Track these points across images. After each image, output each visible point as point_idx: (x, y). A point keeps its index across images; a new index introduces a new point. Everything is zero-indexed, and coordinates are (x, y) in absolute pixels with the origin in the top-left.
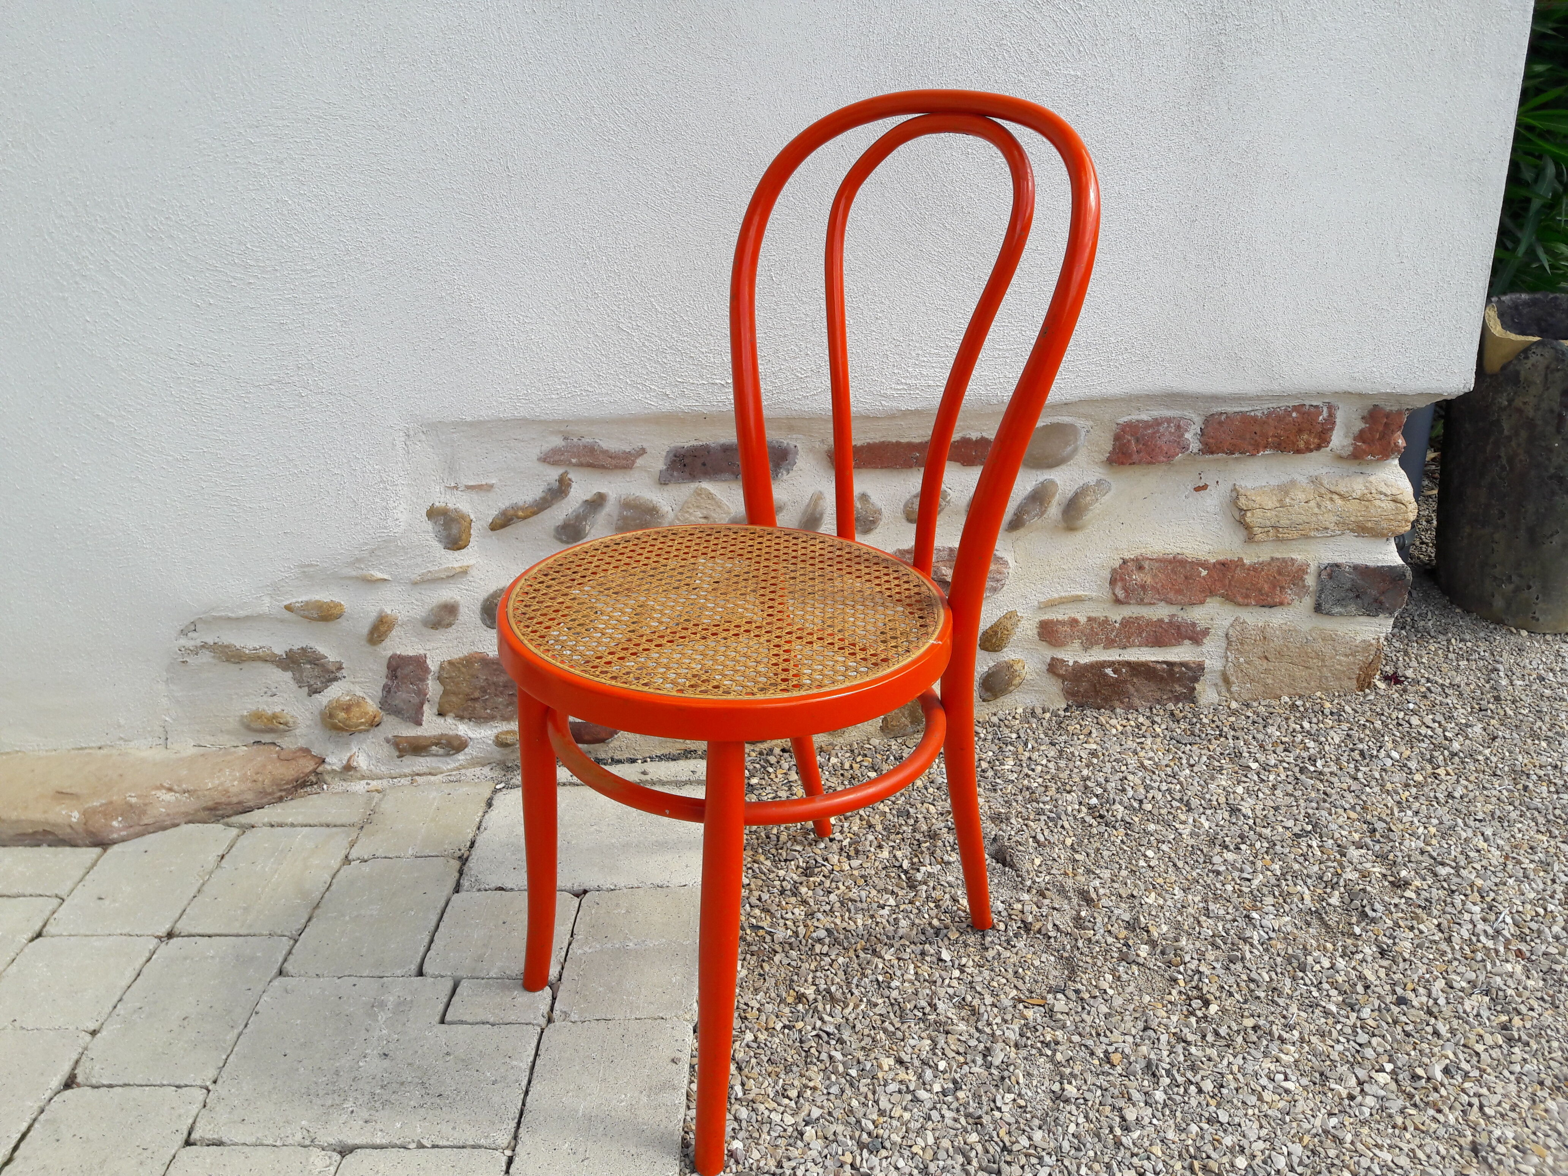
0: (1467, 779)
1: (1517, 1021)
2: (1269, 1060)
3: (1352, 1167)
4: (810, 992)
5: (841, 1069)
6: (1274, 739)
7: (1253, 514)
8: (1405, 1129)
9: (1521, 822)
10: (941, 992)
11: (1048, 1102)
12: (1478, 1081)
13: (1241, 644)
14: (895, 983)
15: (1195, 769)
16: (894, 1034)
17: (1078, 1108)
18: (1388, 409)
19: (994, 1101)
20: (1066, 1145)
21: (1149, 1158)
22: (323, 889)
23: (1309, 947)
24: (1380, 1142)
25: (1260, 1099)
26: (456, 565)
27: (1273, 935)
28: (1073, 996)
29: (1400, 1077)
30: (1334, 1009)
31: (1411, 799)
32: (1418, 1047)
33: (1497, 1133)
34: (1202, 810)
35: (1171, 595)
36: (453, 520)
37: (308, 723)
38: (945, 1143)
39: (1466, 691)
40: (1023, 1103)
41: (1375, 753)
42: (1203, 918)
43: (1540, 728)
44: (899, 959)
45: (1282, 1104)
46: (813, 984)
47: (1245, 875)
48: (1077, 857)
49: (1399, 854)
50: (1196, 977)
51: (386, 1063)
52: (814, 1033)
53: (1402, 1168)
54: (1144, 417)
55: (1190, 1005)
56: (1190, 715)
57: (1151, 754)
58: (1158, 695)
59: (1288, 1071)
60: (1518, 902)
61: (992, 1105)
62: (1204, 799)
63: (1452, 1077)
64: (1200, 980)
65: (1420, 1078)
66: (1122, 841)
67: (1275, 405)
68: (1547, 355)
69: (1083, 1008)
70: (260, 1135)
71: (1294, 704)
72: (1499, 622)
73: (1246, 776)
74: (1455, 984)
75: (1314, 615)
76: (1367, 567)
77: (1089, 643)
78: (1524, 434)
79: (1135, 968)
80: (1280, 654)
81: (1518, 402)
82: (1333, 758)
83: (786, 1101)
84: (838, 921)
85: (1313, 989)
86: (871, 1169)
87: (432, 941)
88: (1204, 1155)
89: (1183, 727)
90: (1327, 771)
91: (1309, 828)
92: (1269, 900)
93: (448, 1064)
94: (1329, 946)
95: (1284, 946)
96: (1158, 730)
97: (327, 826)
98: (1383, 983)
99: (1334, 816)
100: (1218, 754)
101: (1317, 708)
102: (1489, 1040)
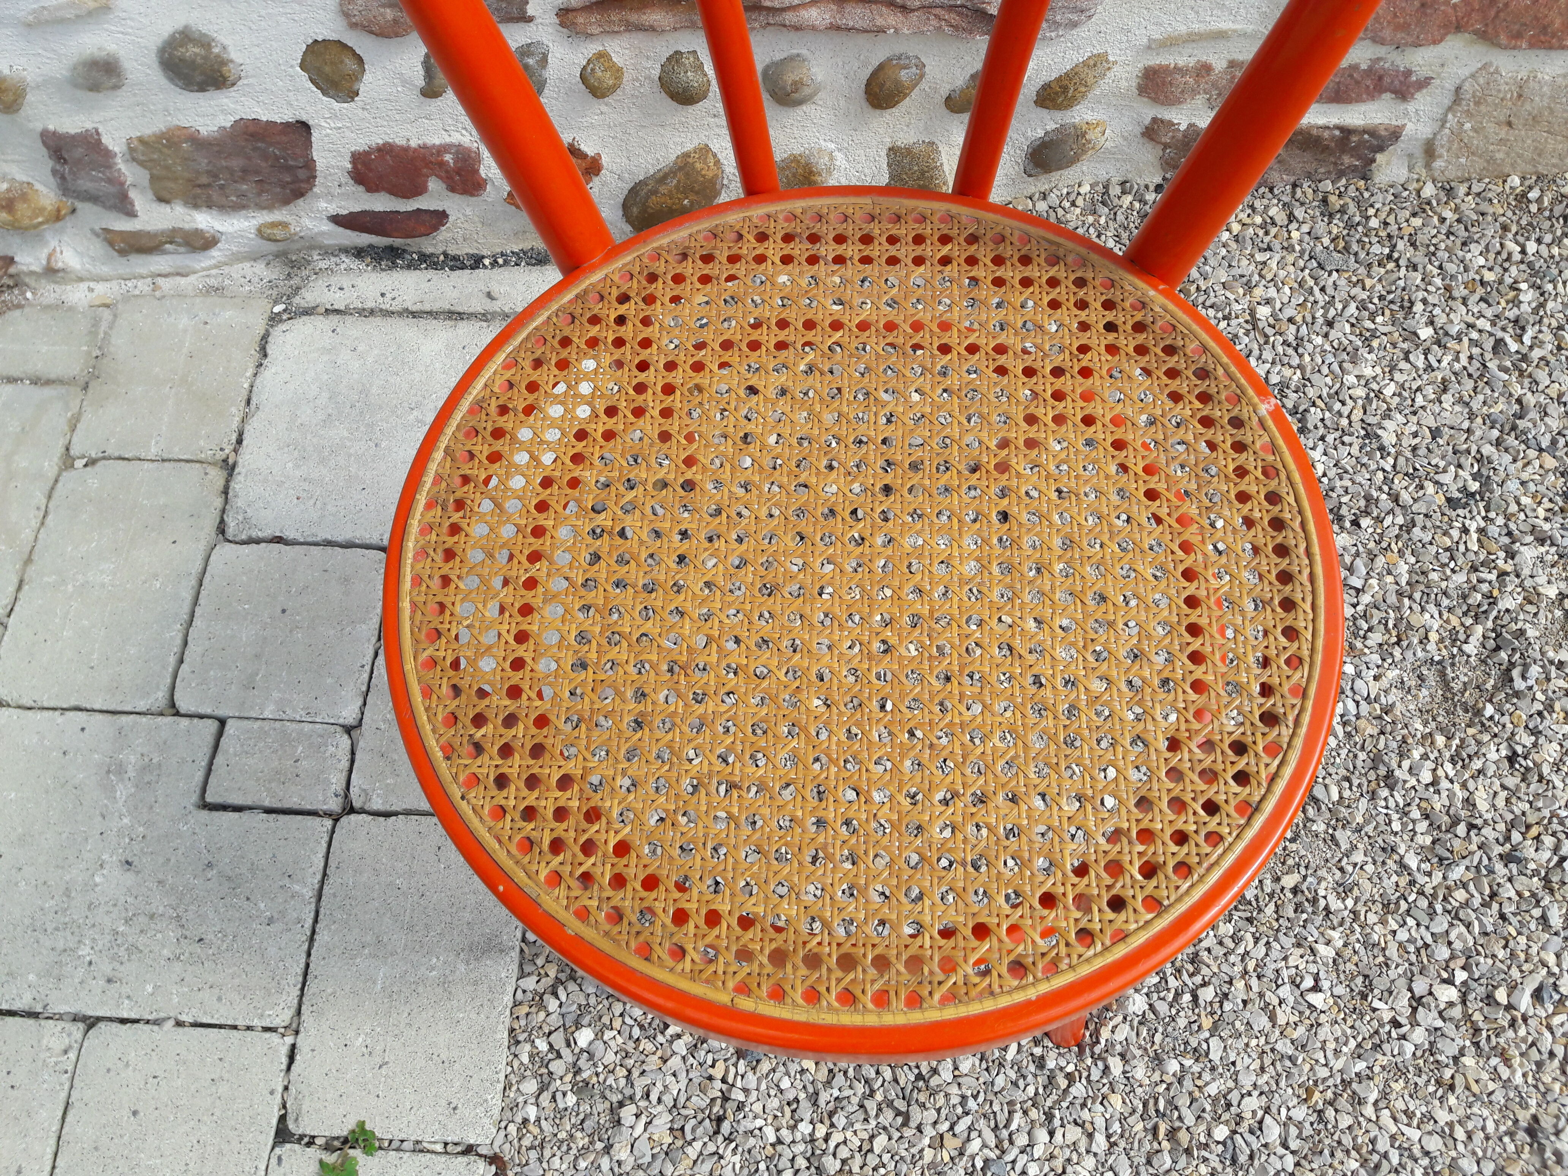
2: (1301, 951)
6: (1472, 274)
8: (1452, 1088)
13: (1477, 103)
15: (1334, 334)
22: (35, 523)
23: (1410, 740)
24: (1412, 1108)
25: (1272, 1018)
30: (1412, 861)
32: (1512, 944)
34: (1322, 431)
35: (1384, 30)
45: (1300, 1032)
47: (1354, 580)
51: (130, 878)
53: (1427, 1153)
56: (1352, 208)
58: (1312, 168)
59: (1322, 975)
62: (1330, 410)
63: (1543, 1006)
65: (1497, 1003)
71: (1524, 195)
80: (1535, 119)
82: (1554, 324)
85: (1395, 817)
87: (185, 643)
89: (1335, 231)
90: (1536, 354)
91: (1474, 486)
92: (1376, 638)
93: (210, 885)
94: (1440, 740)
95: (1375, 732)
96: (1295, 235)
97: (36, 381)
98: (1498, 819)
99: (1520, 464)
100: (1376, 300)
101: (1558, 209)
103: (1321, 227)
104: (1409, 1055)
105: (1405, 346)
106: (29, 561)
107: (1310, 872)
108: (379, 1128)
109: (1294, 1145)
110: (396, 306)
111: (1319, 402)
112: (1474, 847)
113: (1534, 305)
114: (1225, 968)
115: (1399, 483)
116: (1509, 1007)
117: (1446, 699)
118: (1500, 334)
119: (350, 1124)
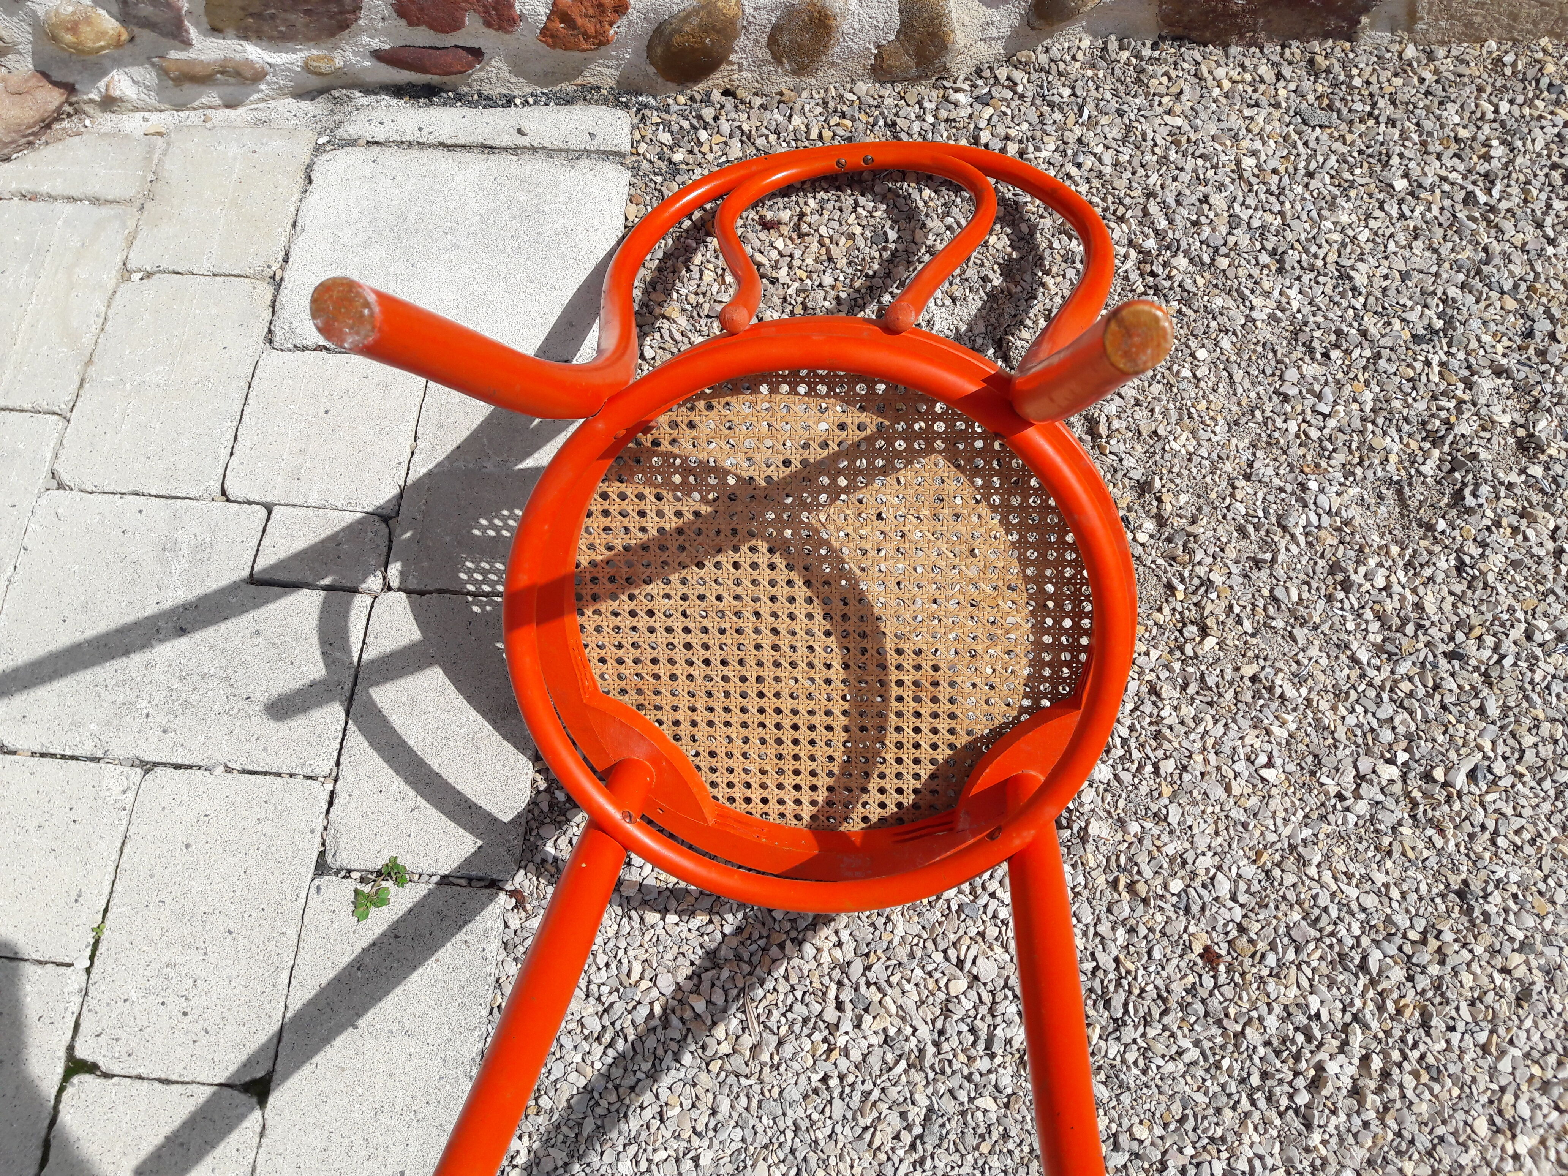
2: (1257, 732)
3: (1306, 904)
6: (1447, 132)
8: (1389, 853)
12: (1507, 792)
15: (1314, 184)
22: (95, 329)
23: (1367, 550)
24: (1352, 870)
25: (1228, 790)
29: (1412, 775)
30: (1363, 656)
32: (1451, 730)
33: (1500, 874)
34: (1298, 271)
42: (1240, 482)
45: (1252, 802)
47: (1322, 407)
49: (1548, 387)
50: (1203, 589)
51: (184, 644)
53: (1364, 910)
55: (1181, 632)
56: (1337, 68)
58: (1300, 23)
59: (1275, 753)
62: (1307, 252)
63: (1476, 785)
65: (1435, 781)
73: (1382, 206)
74: (1538, 637)
82: (1522, 178)
85: (1350, 617)
87: (236, 440)
88: (1135, 869)
89: (1320, 89)
90: (1504, 205)
91: (1439, 324)
92: (1340, 457)
93: (257, 650)
94: (1395, 550)
95: (1335, 542)
96: (1282, 93)
97: (95, 201)
98: (1444, 620)
99: (1483, 304)
100: (1355, 154)
101: (1531, 73)
102: (1546, 729)
103: (1307, 85)
104: (1351, 825)
105: (1381, 196)
106: (90, 362)
107: (1268, 663)
108: (410, 864)
109: (1243, 898)
110: (433, 139)
111: (1297, 245)
112: (1420, 645)
113: (1504, 160)
114: (1185, 744)
115: (1369, 321)
116: (1446, 785)
117: (1402, 516)
118: (1471, 187)
119: (383, 860)
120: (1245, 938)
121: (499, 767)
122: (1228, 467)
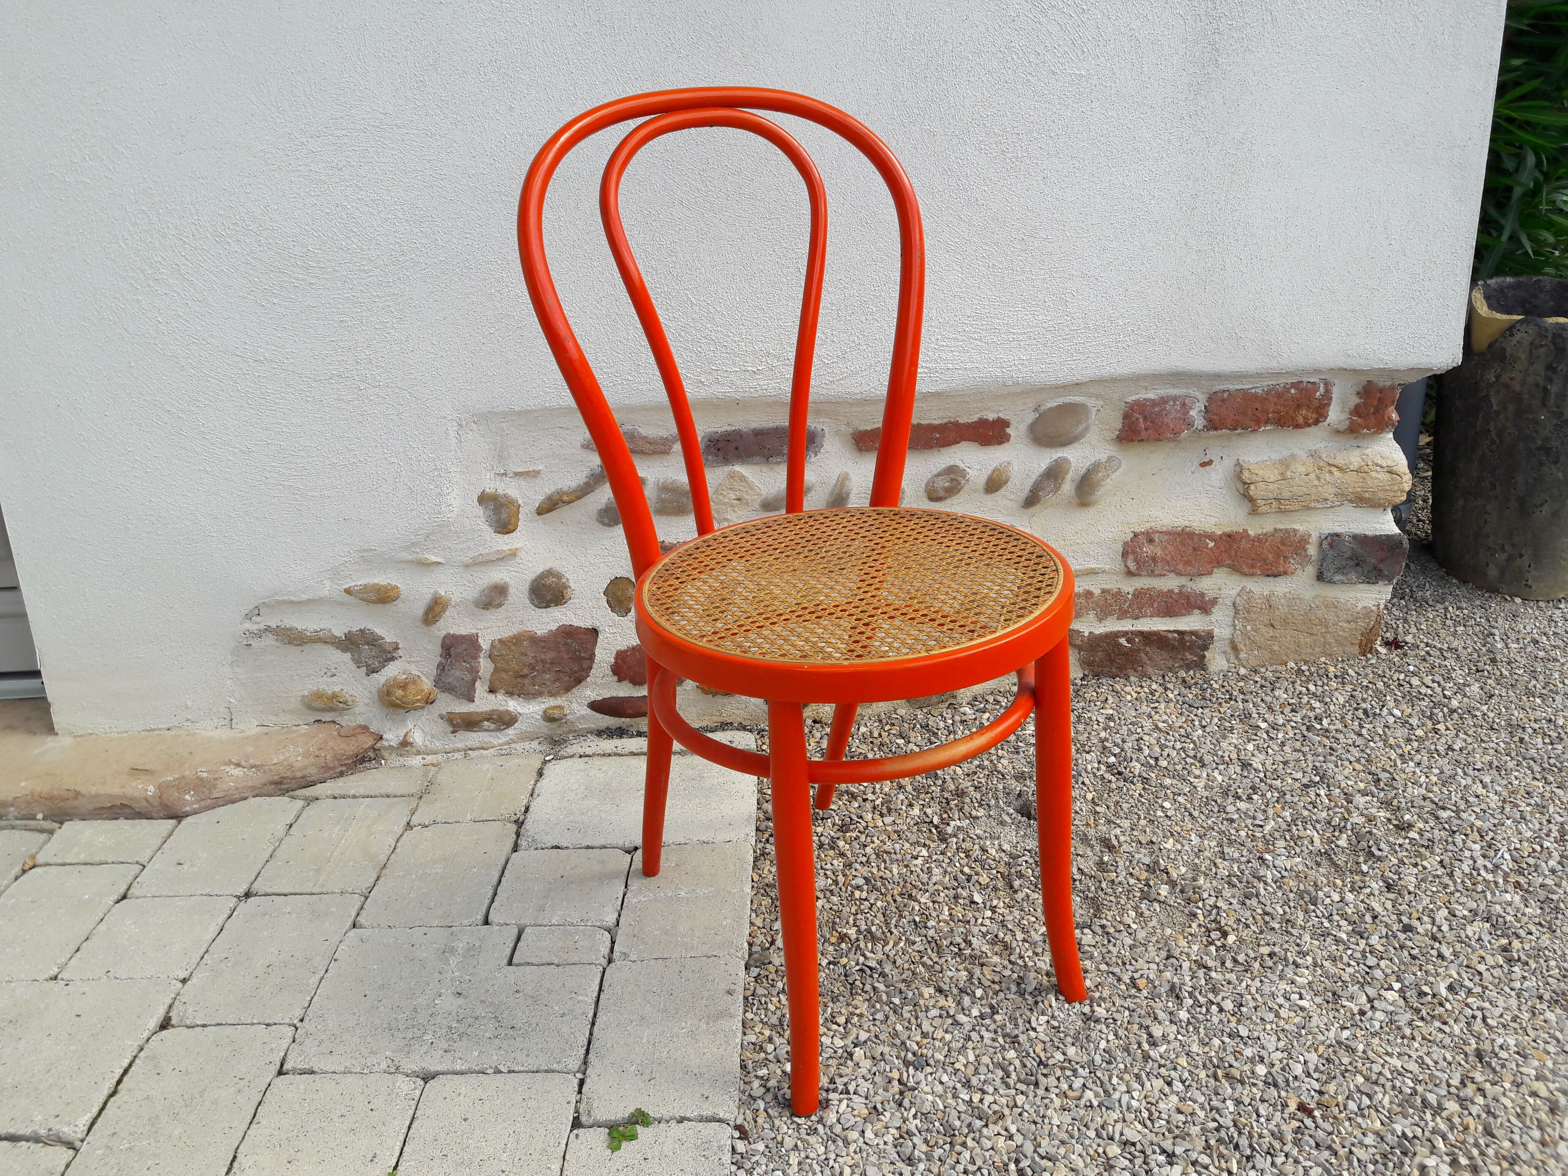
0: (1466, 734)
1: (1516, 944)
2: (1285, 982)
3: (1365, 1072)
4: (852, 932)
5: (884, 997)
6: (1282, 701)
7: (1256, 488)
8: (1414, 1039)
9: (1518, 771)
10: (975, 930)
11: (1080, 1023)
12: (1481, 996)
13: (1248, 612)
14: (931, 923)
15: (1207, 729)
16: (933, 967)
17: (1108, 1027)
18: (1381, 384)
19: (1029, 1022)
20: (1098, 1059)
21: (1175, 1069)
22: (388, 852)
23: (1319, 884)
24: (1390, 1051)
25: (1277, 1015)
26: (505, 548)
27: (1285, 874)
28: (1099, 931)
29: (1408, 994)
30: (1344, 936)
31: (1413, 752)
32: (1424, 968)
33: (1500, 1041)
34: (1215, 765)
35: (1181, 567)
36: (502, 505)
37: (367, 701)
38: (986, 1060)
39: (1463, 654)
40: (1056, 1024)
41: (1378, 711)
42: (1219, 861)
43: (1535, 686)
44: (934, 902)
45: (1297, 1020)
46: (855, 925)
47: (1258, 822)
48: (1098, 809)
49: (1403, 800)
50: (1214, 911)
51: (460, 1001)
52: (858, 968)
53: (1410, 1072)
54: (1151, 395)
55: (1209, 936)
56: (1201, 682)
57: (1165, 717)
58: (1170, 663)
59: (1303, 991)
60: (1516, 841)
61: (1028, 1026)
62: (1217, 755)
63: (1457, 994)
64: (1218, 914)
65: (1426, 994)
66: (1140, 795)
67: (1274, 383)
68: (1530, 331)
69: (1109, 941)
70: (348, 1064)
71: (1299, 669)
72: (1494, 590)
73: (1256, 735)
74: (1457, 913)
75: (1316, 583)
76: (1366, 536)
77: (1103, 614)
78: (1511, 408)
79: (1156, 906)
80: (1285, 622)
81: (1505, 378)
82: (1338, 716)
83: (835, 1027)
84: (875, 870)
85: (1324, 920)
86: (918, 1083)
87: (495, 894)
88: (1227, 1065)
89: (1194, 692)
90: (1333, 728)
91: (1317, 779)
94: (1339, 882)
96: (1171, 695)
97: (387, 796)
99: (1340, 768)
100: (1229, 716)
101: (1321, 672)
102: (1490, 960)
103: (1185, 691)
104: (1377, 1027)
105: (1254, 731)
106: (384, 868)
107: (1277, 947)
108: (652, 1112)
109: (1315, 1075)
110: (625, 751)
112: (1380, 927)
116: (1435, 996)
118: (1308, 723)
119: (631, 1109)
120: (1327, 1096)
121: (715, 1050)
122: (1207, 854)
